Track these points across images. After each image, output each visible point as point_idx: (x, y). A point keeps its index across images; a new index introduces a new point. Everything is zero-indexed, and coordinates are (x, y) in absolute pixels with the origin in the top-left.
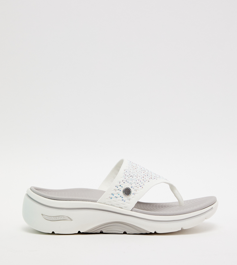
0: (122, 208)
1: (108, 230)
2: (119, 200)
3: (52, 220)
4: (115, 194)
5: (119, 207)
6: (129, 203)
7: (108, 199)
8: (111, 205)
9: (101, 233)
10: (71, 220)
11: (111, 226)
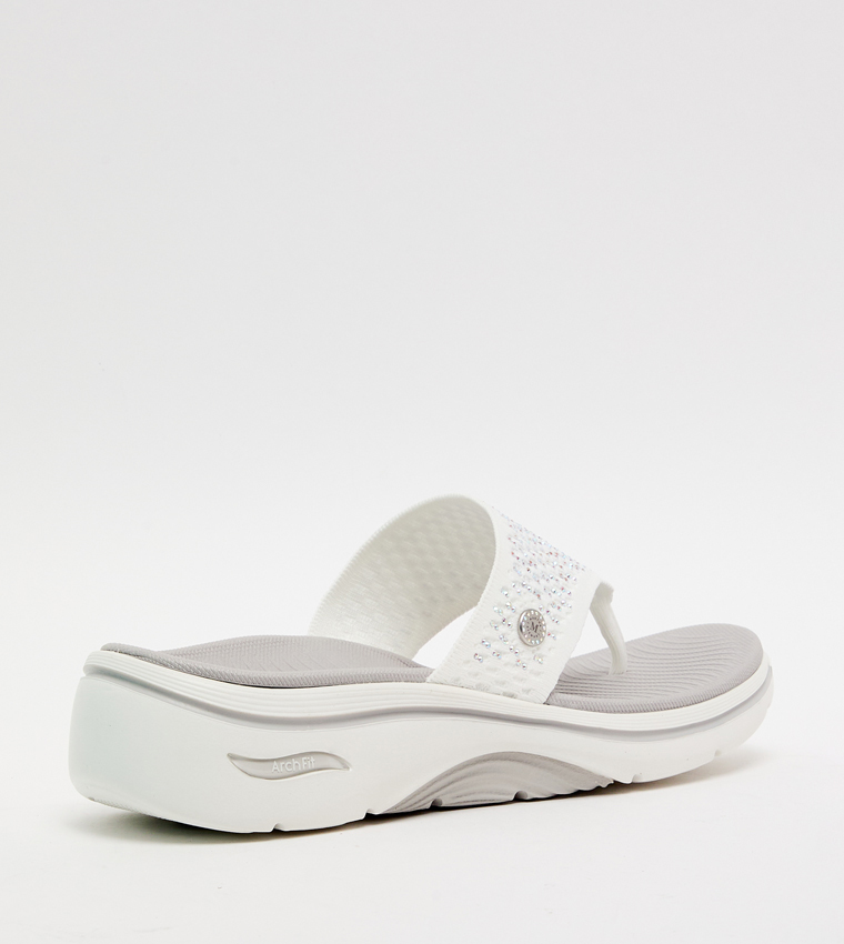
0: (512, 696)
1: (459, 793)
2: (506, 665)
3: (276, 775)
4: (494, 640)
5: (505, 694)
6: (538, 674)
7: (468, 662)
8: (479, 687)
9: (436, 808)
10: (346, 767)
11: (474, 774)
